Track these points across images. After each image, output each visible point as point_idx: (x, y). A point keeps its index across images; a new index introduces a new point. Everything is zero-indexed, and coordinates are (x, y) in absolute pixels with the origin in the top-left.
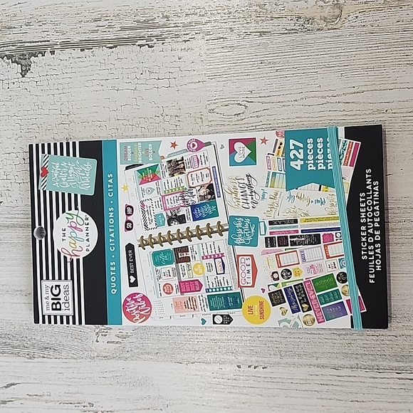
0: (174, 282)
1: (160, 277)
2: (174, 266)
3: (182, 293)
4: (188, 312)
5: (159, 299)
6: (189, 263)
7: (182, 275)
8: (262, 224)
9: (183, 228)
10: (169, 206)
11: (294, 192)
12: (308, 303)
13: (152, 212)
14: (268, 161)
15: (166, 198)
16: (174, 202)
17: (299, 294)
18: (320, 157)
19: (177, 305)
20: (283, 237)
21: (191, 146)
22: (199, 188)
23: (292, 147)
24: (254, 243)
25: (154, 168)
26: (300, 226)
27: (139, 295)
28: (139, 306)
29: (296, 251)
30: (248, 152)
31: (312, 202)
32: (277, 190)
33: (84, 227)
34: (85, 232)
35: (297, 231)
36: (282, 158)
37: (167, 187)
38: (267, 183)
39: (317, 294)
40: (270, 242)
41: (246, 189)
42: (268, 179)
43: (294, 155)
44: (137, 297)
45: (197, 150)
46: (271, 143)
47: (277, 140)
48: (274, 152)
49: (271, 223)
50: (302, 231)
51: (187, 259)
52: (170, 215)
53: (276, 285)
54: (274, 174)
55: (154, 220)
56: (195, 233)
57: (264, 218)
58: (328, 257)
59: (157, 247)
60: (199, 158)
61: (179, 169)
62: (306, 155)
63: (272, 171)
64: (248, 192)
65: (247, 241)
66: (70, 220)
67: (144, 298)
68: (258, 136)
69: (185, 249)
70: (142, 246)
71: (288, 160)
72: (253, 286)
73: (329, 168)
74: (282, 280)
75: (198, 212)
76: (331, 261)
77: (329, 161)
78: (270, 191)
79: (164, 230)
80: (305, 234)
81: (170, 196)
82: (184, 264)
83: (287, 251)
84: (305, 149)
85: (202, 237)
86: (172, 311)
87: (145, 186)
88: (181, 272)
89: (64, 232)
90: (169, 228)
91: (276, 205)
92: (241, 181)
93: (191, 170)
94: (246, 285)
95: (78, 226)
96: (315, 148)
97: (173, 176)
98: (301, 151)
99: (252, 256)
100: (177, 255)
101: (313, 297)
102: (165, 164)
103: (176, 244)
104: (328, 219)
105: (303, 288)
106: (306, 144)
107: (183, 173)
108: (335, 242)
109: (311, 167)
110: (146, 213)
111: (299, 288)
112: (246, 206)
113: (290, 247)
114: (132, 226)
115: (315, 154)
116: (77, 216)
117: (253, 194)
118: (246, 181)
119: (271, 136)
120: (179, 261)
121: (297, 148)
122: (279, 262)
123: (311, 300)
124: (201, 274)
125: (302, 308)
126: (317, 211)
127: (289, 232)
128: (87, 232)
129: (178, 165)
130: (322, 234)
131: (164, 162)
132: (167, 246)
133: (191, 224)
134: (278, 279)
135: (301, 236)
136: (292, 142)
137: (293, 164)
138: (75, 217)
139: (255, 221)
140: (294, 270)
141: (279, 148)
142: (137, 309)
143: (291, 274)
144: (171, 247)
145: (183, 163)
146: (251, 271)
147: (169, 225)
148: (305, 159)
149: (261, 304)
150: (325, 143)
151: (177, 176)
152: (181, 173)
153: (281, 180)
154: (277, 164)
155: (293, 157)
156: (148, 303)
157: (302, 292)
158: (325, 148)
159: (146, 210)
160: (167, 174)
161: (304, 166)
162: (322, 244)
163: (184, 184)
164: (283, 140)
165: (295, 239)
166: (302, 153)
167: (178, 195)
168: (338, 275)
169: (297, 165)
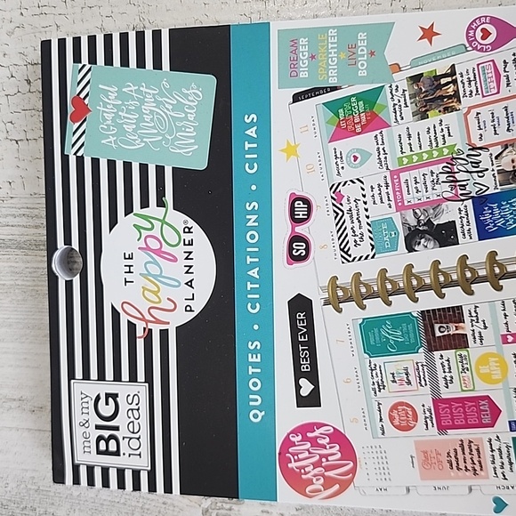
0: (421, 399)
1: (381, 386)
2: (420, 356)
3: (442, 428)
4: (458, 478)
5: (376, 442)
6: (464, 353)
7: (442, 383)
9: (448, 257)
10: (410, 198)
13: (363, 213)
15: (404, 176)
16: (424, 188)
19: (427, 460)
21: (479, 34)
22: (499, 149)
25: (370, 98)
27: (322, 430)
28: (321, 456)
33: (180, 251)
34: (182, 262)
37: (406, 148)
44: (317, 433)
45: (496, 45)
51: (459, 342)
52: (413, 222)
55: (367, 235)
56: (482, 273)
59: (375, 308)
60: (501, 67)
61: (442, 98)
66: (145, 233)
67: (338, 437)
69: (455, 314)
70: (335, 302)
75: (495, 215)
79: (396, 262)
81: (415, 173)
82: (450, 354)
85: (501, 282)
86: (413, 475)
87: (345, 145)
88: (440, 375)
89: (129, 262)
90: (411, 258)
93: (478, 100)
95: (166, 248)
97: (424, 116)
100: (429, 330)
102: (404, 85)
103: (429, 301)
107: (453, 109)
110: (347, 217)
114: (307, 249)
116: (163, 222)
120: (434, 344)
124: (497, 382)
128: (189, 263)
129: (440, 87)
131: (401, 80)
132: (401, 304)
133: (474, 249)
138: (157, 224)
142: (316, 465)
144: (415, 309)
145: (454, 82)
147: (410, 249)
151: (434, 118)
152: (446, 110)
156: (348, 451)
159: (345, 208)
160: (408, 112)
163: (458, 141)
167: (437, 169)
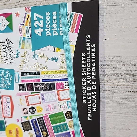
8: (16, 75)
11: (37, 52)
12: (46, 131)
14: (20, 29)
17: (41, 125)
18: (54, 26)
20: (30, 84)
23: (35, 19)
24: (11, 88)
26: (41, 77)
29: (38, 94)
30: (7, 23)
31: (49, 59)
32: (26, 50)
35: (39, 81)
36: (29, 27)
38: (20, 45)
39: (52, 125)
40: (22, 87)
41: (6, 50)
42: (20, 42)
43: (37, 25)
46: (22, 16)
47: (26, 14)
48: (24, 22)
49: (22, 74)
50: (43, 81)
53: (26, 117)
54: (24, 39)
57: (18, 70)
58: (60, 100)
62: (45, 24)
63: (22, 37)
64: (8, 52)
65: (7, 86)
68: (14, 11)
71: (33, 28)
72: (11, 117)
73: (61, 34)
74: (29, 114)
76: (62, 103)
77: (61, 29)
78: (22, 51)
80: (44, 82)
83: (33, 94)
84: (44, 20)
91: (25, 61)
92: (3, 44)
94: (7, 116)
96: (51, 19)
98: (42, 22)
99: (10, 96)
101: (50, 127)
104: (59, 72)
105: (43, 120)
106: (45, 16)
108: (65, 89)
109: (48, 34)
111: (41, 121)
112: (6, 61)
113: (34, 91)
115: (51, 24)
117: (11, 53)
118: (6, 44)
119: (22, 11)
121: (39, 19)
122: (27, 102)
123: (49, 129)
125: (43, 134)
126: (53, 66)
127: (34, 81)
130: (55, 83)
134: (27, 113)
135: (42, 84)
136: (36, 15)
137: (36, 31)
139: (12, 72)
140: (37, 107)
141: (27, 19)
143: (35, 110)
146: (10, 107)
148: (44, 28)
149: (17, 129)
150: (58, 15)
153: (29, 43)
154: (26, 32)
155: (36, 26)
157: (43, 123)
158: (58, 19)
161: (44, 33)
162: (56, 90)
164: (29, 14)
165: (38, 86)
166: (42, 23)
168: (66, 113)
169: (39, 32)
